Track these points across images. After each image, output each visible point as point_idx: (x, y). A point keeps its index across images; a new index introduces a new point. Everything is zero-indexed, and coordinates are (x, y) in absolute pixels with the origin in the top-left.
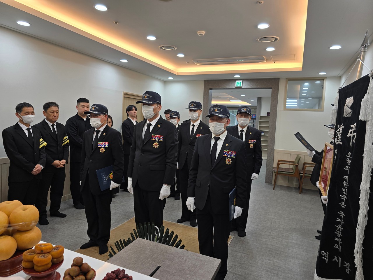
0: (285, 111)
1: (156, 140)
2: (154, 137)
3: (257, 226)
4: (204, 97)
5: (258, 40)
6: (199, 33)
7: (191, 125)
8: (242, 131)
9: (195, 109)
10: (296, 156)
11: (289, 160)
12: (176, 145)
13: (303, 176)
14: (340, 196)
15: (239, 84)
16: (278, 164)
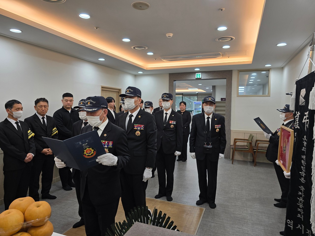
0: (238, 97)
1: (138, 129)
2: (136, 127)
3: (224, 197)
4: (169, 87)
5: (216, 40)
6: (167, 35)
7: (164, 113)
8: (208, 118)
9: (168, 99)
10: (249, 135)
11: (244, 139)
12: (155, 132)
13: (257, 152)
14: (300, 172)
15: (199, 76)
16: (235, 142)
